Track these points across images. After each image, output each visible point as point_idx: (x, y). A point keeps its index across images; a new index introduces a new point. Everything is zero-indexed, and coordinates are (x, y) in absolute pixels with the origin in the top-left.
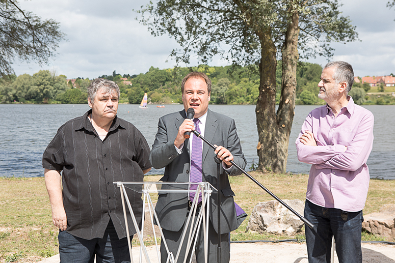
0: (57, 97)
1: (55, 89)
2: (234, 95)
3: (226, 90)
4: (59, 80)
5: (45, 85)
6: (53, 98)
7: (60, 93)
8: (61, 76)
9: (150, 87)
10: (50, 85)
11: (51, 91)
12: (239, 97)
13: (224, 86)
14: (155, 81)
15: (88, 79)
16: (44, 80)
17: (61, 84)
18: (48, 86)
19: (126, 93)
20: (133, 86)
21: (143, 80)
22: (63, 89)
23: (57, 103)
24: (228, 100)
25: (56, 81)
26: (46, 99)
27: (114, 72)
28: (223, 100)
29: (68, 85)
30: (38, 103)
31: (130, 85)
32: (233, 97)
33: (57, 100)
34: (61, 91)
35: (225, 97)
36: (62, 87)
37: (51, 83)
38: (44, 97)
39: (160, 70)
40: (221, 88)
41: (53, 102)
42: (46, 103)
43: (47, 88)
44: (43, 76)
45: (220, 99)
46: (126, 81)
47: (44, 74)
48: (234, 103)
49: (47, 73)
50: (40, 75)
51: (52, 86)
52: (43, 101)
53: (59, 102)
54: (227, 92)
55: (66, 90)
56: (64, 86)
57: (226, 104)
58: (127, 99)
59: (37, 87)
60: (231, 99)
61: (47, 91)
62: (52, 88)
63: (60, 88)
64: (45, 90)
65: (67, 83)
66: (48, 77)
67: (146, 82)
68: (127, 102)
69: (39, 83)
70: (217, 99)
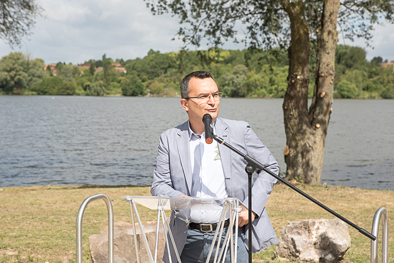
0: (33, 87)
1: (29, 76)
2: (253, 86)
3: (244, 79)
4: (35, 64)
5: (17, 71)
6: (28, 87)
7: (36, 81)
8: (37, 60)
9: (148, 76)
10: (24, 71)
11: (24, 79)
12: (259, 88)
13: (241, 74)
14: (155, 67)
15: (71, 64)
16: (16, 65)
17: (38, 70)
18: (21, 72)
19: (119, 82)
20: (127, 74)
21: (140, 66)
22: (39, 77)
23: (32, 94)
24: (246, 92)
25: (30, 66)
26: (18, 88)
27: (104, 56)
28: (238, 93)
29: (45, 72)
30: (7, 94)
31: (123, 73)
32: (253, 88)
33: (32, 90)
34: (36, 79)
35: (242, 88)
36: (38, 73)
37: (24, 68)
38: (15, 86)
39: (162, 54)
40: (237, 77)
41: (26, 93)
42: (18, 94)
43: (20, 75)
44: (15, 60)
45: (235, 92)
46: (119, 67)
47: (15, 57)
48: (253, 96)
49: (19, 56)
50: (10, 58)
51: (26, 72)
52: (14, 92)
53: (34, 93)
54: (244, 82)
55: (44, 77)
56: (41, 73)
57: (243, 96)
58: (120, 90)
59: (6, 73)
60: (249, 90)
61: (19, 79)
62: (26, 75)
63: (36, 75)
64: (17, 77)
65: (45, 69)
66: (20, 61)
67: (143, 68)
68: (119, 93)
69: (9, 69)
70: (232, 90)
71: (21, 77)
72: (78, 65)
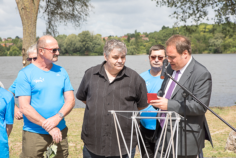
0: (95, 51)
1: (93, 44)
2: (228, 46)
3: (221, 42)
4: (96, 37)
5: (86, 42)
6: (92, 51)
7: (97, 47)
8: (98, 35)
9: (162, 42)
10: (90, 41)
11: (90, 46)
12: (232, 47)
13: (219, 39)
14: (166, 37)
15: (116, 36)
16: (86, 38)
17: (98, 41)
18: (89, 42)
19: (145, 46)
20: (149, 41)
21: (157, 36)
22: (99, 45)
24: (223, 50)
25: (94, 38)
26: (87, 52)
27: (136, 31)
28: (218, 50)
29: (102, 42)
30: (82, 55)
31: (147, 41)
32: (227, 47)
33: (95, 52)
34: (97, 46)
35: (220, 47)
37: (91, 40)
38: (85, 50)
39: (170, 29)
40: (217, 41)
41: (92, 54)
42: (87, 55)
43: (88, 44)
44: (85, 35)
45: (216, 50)
46: (145, 37)
48: (228, 52)
49: (87, 33)
50: (83, 34)
51: (91, 42)
52: (85, 54)
53: (96, 54)
54: (222, 44)
55: (101, 45)
56: (100, 42)
57: (221, 53)
58: (145, 51)
59: (81, 43)
60: (225, 49)
62: (91, 44)
63: (97, 43)
64: (87, 45)
65: (102, 40)
66: (88, 36)
67: (159, 38)
68: (145, 53)
69: (82, 41)
70: (214, 49)
71: (89, 45)
72: (121, 37)
